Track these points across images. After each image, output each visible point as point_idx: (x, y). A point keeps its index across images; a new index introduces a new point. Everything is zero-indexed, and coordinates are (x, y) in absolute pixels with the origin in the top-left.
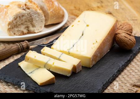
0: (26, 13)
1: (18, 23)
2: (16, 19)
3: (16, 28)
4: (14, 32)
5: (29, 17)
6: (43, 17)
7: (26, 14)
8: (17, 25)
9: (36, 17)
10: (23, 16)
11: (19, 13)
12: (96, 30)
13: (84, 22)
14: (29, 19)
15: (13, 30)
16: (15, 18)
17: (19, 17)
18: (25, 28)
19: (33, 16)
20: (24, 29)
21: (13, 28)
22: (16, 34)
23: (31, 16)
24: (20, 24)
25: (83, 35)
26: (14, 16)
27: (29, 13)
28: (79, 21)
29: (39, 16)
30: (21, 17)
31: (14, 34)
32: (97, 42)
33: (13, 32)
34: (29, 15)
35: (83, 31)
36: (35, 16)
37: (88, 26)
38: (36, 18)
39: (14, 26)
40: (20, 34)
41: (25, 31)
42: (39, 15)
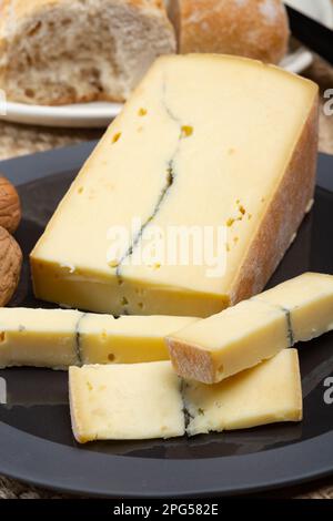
0: (81, 13)
1: (45, 49)
2: (33, 32)
3: (38, 69)
4: (28, 86)
5: (94, 29)
6: (167, 37)
7: (83, 18)
8: (43, 58)
9: (129, 33)
10: (66, 22)
11: (48, 8)
12: (231, 151)
13: (168, 111)
14: (97, 37)
15: (22, 76)
16: (29, 25)
17: (51, 24)
18: (84, 74)
19: (118, 27)
20: (75, 80)
21: (21, 68)
22: (38, 95)
23: (107, 29)
24: (56, 54)
25: (171, 180)
26: (26, 16)
27: (99, 15)
28: (143, 113)
29: (146, 33)
30: (58, 24)
31: (30, 93)
32: (243, 212)
33: (20, 83)
34: (97, 21)
35: (170, 163)
36: (125, 30)
37: (187, 131)
38: (131, 38)
39: (29, 59)
40: (55, 96)
41: (83, 89)
42: (148, 29)
